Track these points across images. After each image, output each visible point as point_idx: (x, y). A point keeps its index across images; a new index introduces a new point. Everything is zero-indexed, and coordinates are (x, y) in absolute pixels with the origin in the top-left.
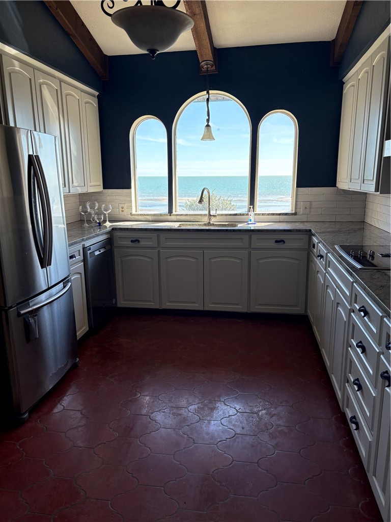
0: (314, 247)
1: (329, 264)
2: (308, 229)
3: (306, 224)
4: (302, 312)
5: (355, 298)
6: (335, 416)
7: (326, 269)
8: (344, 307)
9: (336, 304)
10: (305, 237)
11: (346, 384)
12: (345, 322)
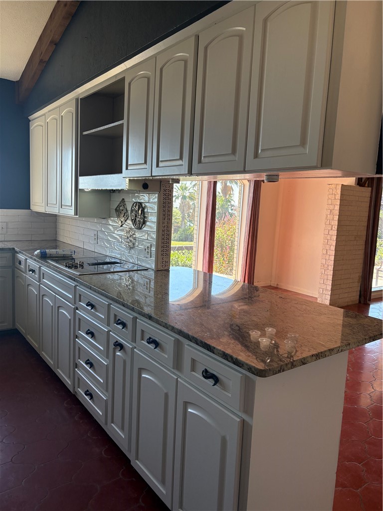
0: (20, 263)
1: (42, 275)
2: (12, 247)
3: (6, 243)
4: (10, 327)
5: (79, 297)
6: (66, 402)
7: (39, 281)
8: (67, 308)
9: (56, 308)
10: (9, 255)
11: (76, 369)
12: (70, 319)
